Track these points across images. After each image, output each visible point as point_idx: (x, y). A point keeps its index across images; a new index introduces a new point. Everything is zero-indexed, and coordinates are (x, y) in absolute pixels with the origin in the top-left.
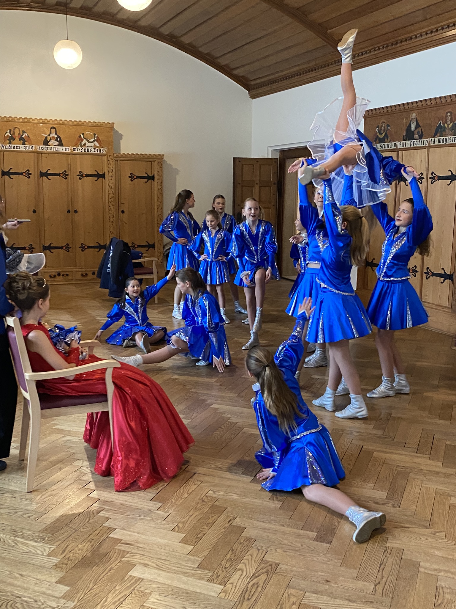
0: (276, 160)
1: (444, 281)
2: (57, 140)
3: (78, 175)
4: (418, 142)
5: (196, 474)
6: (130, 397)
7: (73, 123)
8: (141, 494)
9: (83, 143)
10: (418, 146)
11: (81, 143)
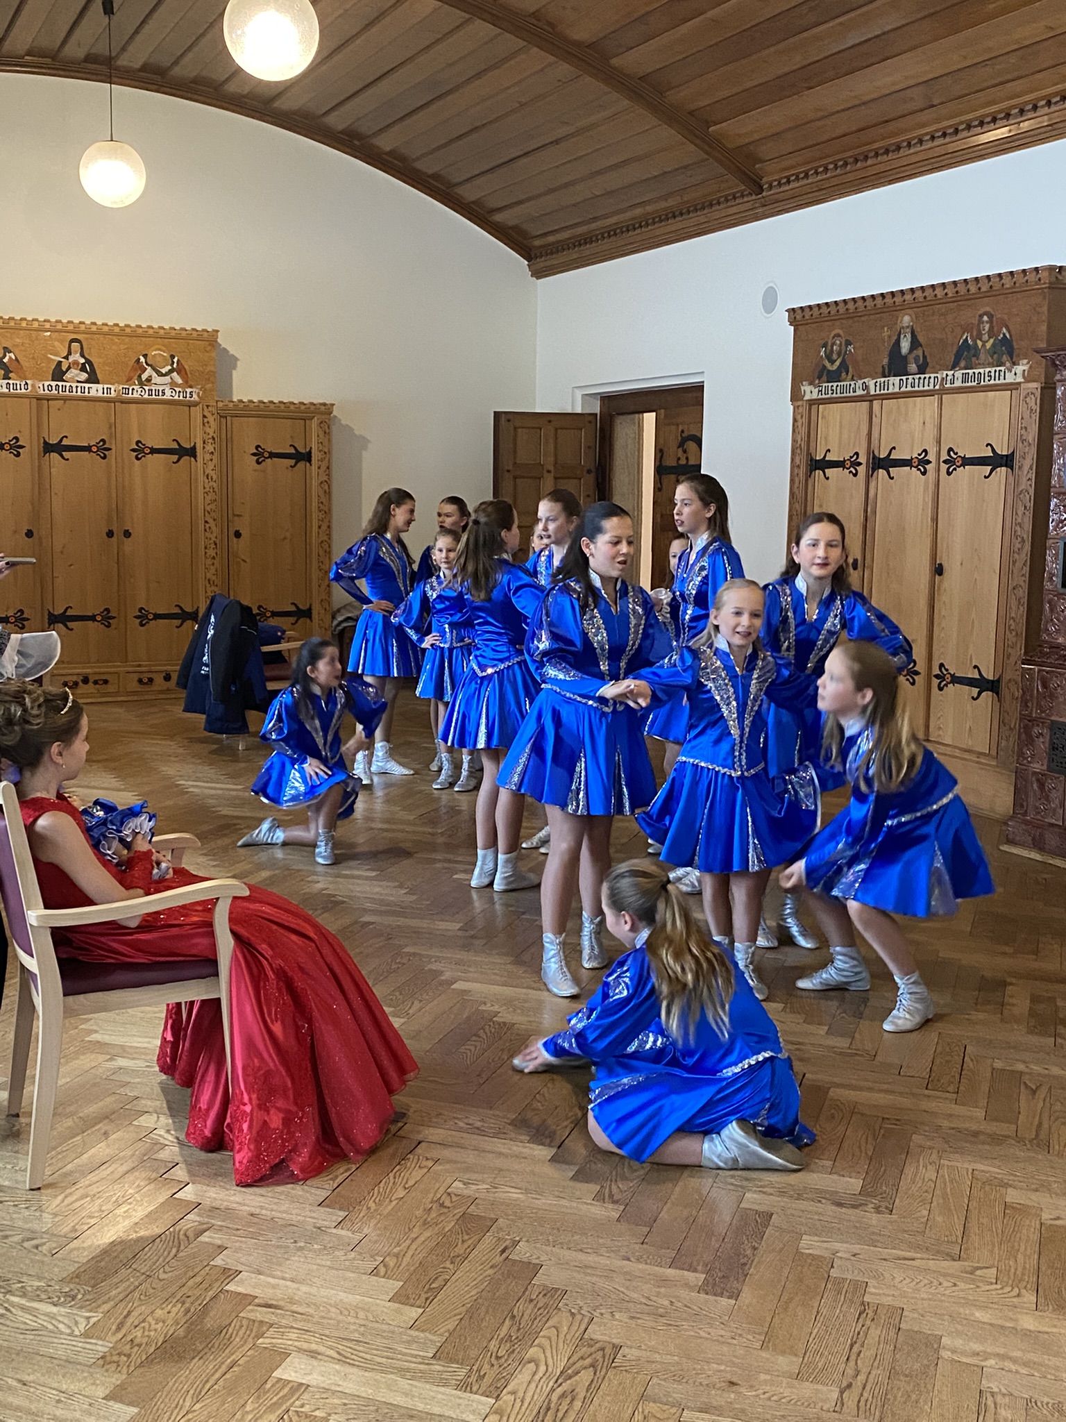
0: (591, 418)
1: (979, 694)
2: (83, 369)
3: (134, 450)
4: (917, 381)
5: (423, 1144)
6: (270, 965)
7: (122, 329)
8: (297, 1190)
9: (144, 377)
10: (916, 388)
11: (140, 376)
